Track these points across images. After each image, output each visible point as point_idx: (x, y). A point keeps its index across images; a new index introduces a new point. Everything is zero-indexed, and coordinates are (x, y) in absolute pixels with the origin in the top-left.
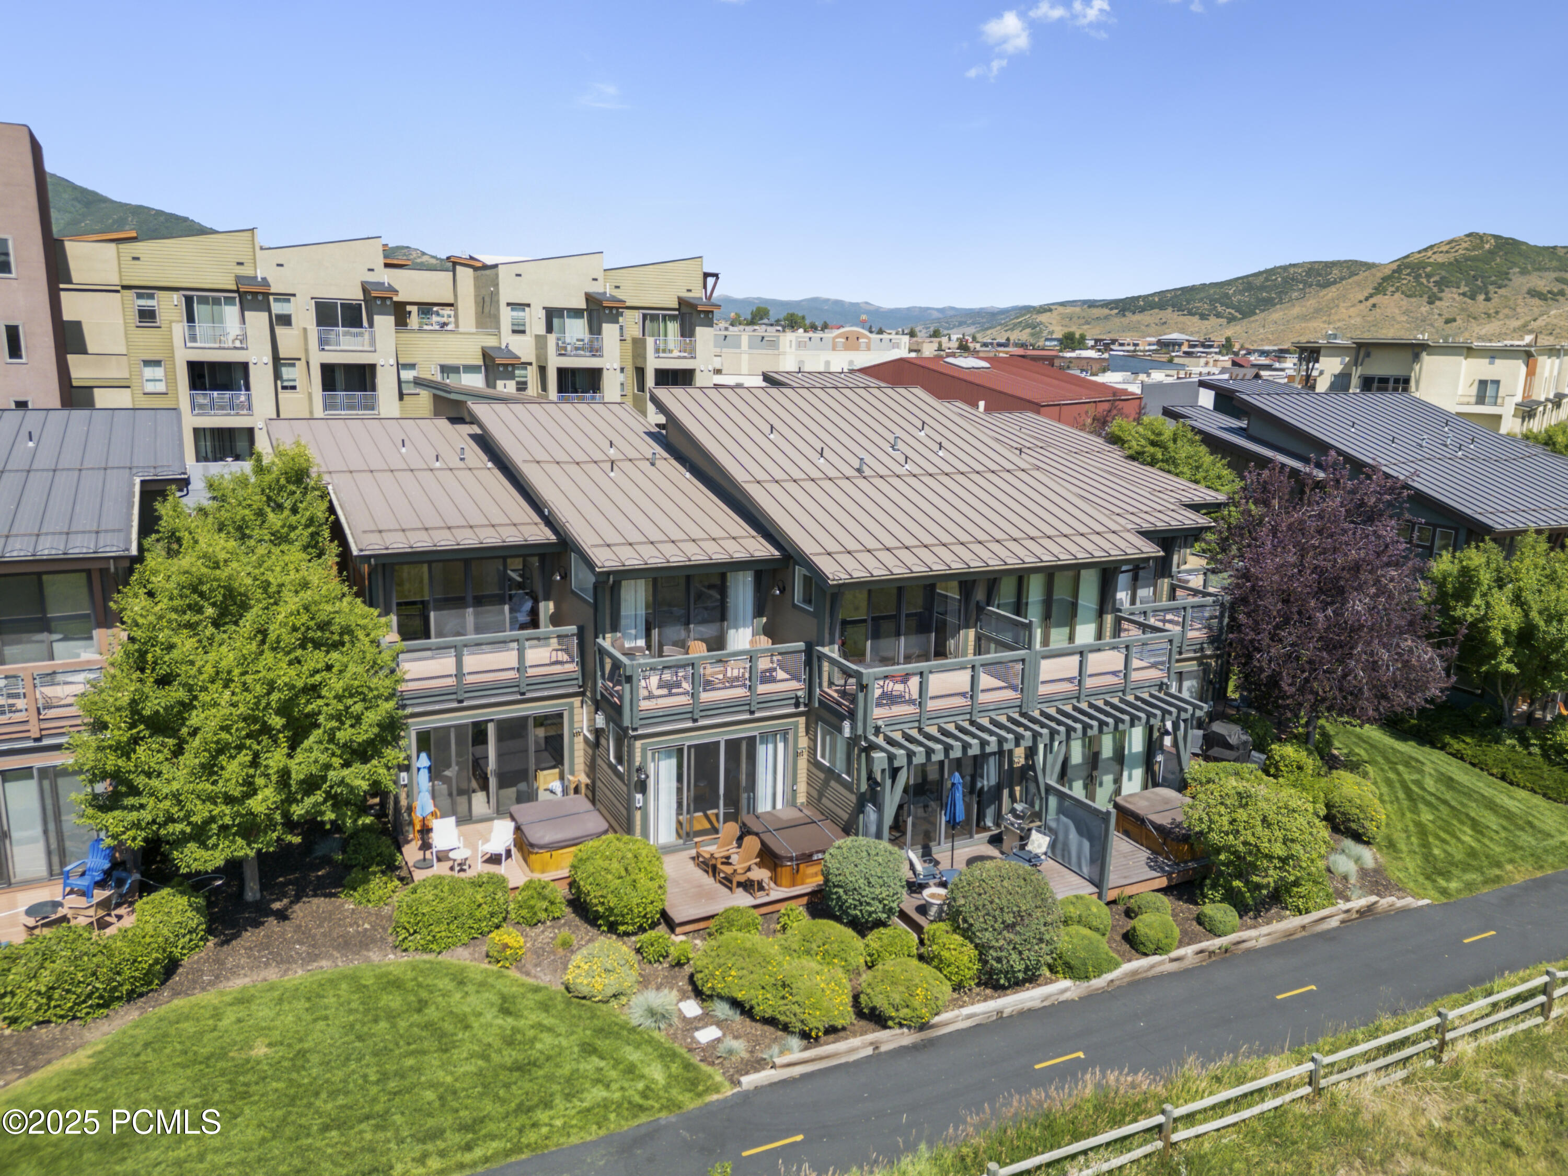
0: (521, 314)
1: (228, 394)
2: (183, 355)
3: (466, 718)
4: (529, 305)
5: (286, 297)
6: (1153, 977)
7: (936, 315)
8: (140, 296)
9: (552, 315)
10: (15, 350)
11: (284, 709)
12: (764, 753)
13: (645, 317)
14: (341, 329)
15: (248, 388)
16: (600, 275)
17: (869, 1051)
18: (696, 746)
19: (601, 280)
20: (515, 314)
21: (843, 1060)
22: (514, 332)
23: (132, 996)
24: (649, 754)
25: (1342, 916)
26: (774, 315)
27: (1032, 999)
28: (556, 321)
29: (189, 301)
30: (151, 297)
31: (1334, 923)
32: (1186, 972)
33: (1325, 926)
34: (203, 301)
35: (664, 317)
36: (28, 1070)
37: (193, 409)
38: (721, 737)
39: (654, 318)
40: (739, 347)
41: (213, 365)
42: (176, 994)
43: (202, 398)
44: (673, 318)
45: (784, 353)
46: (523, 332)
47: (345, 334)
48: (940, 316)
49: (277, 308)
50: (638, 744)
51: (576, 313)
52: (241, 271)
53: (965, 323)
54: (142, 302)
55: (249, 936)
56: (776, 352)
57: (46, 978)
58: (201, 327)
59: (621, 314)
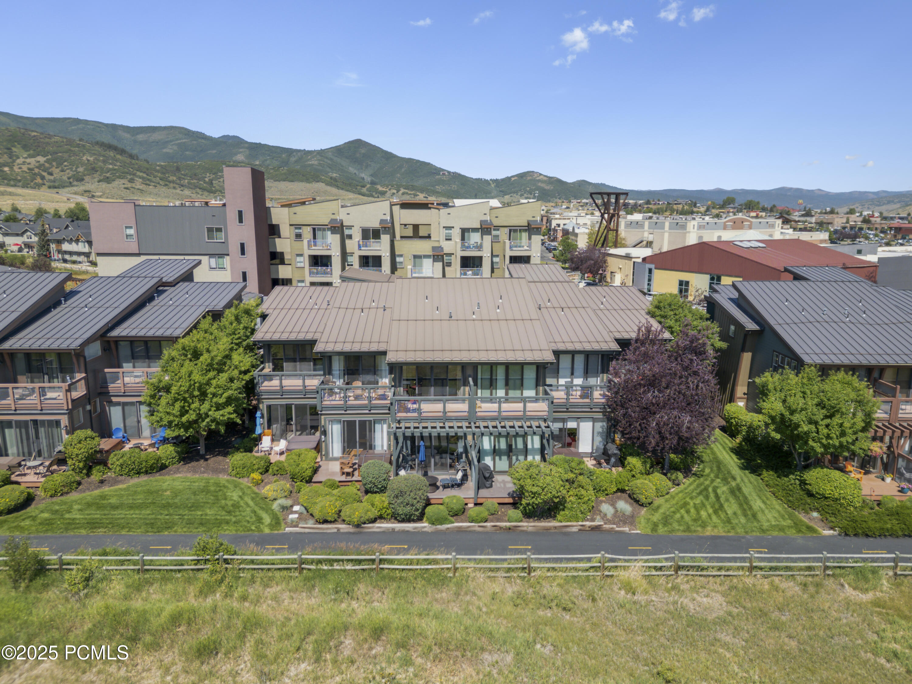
0: (450, 231)
1: (324, 268)
2: (307, 252)
3: (284, 402)
4: (453, 227)
5: (350, 227)
6: (470, 531)
7: (872, 196)
8: (296, 228)
9: (464, 231)
10: (243, 252)
11: (199, 389)
12: (378, 427)
13: (510, 231)
14: (372, 240)
15: (331, 266)
16: (487, 212)
17: (336, 530)
18: (347, 421)
19: (488, 214)
20: (447, 231)
21: (325, 531)
22: (446, 239)
23: (146, 473)
24: (327, 422)
25: (580, 527)
26: (740, 200)
27: (408, 527)
28: (466, 234)
29: (314, 230)
30: (300, 228)
31: (575, 529)
32: (487, 533)
33: (569, 530)
34: (319, 229)
35: (520, 230)
36: (111, 486)
37: (310, 274)
38: (357, 419)
39: (515, 231)
40: (663, 228)
41: (322, 257)
42: (160, 475)
43: (314, 270)
44: (525, 231)
45: (689, 232)
46: (451, 239)
47: (373, 242)
48: (875, 197)
49: (347, 232)
50: (323, 417)
51: (475, 230)
52: (333, 217)
53: (893, 202)
54: (297, 231)
55: (194, 464)
56: (685, 231)
57: (121, 461)
58: (319, 241)
59: (498, 230)
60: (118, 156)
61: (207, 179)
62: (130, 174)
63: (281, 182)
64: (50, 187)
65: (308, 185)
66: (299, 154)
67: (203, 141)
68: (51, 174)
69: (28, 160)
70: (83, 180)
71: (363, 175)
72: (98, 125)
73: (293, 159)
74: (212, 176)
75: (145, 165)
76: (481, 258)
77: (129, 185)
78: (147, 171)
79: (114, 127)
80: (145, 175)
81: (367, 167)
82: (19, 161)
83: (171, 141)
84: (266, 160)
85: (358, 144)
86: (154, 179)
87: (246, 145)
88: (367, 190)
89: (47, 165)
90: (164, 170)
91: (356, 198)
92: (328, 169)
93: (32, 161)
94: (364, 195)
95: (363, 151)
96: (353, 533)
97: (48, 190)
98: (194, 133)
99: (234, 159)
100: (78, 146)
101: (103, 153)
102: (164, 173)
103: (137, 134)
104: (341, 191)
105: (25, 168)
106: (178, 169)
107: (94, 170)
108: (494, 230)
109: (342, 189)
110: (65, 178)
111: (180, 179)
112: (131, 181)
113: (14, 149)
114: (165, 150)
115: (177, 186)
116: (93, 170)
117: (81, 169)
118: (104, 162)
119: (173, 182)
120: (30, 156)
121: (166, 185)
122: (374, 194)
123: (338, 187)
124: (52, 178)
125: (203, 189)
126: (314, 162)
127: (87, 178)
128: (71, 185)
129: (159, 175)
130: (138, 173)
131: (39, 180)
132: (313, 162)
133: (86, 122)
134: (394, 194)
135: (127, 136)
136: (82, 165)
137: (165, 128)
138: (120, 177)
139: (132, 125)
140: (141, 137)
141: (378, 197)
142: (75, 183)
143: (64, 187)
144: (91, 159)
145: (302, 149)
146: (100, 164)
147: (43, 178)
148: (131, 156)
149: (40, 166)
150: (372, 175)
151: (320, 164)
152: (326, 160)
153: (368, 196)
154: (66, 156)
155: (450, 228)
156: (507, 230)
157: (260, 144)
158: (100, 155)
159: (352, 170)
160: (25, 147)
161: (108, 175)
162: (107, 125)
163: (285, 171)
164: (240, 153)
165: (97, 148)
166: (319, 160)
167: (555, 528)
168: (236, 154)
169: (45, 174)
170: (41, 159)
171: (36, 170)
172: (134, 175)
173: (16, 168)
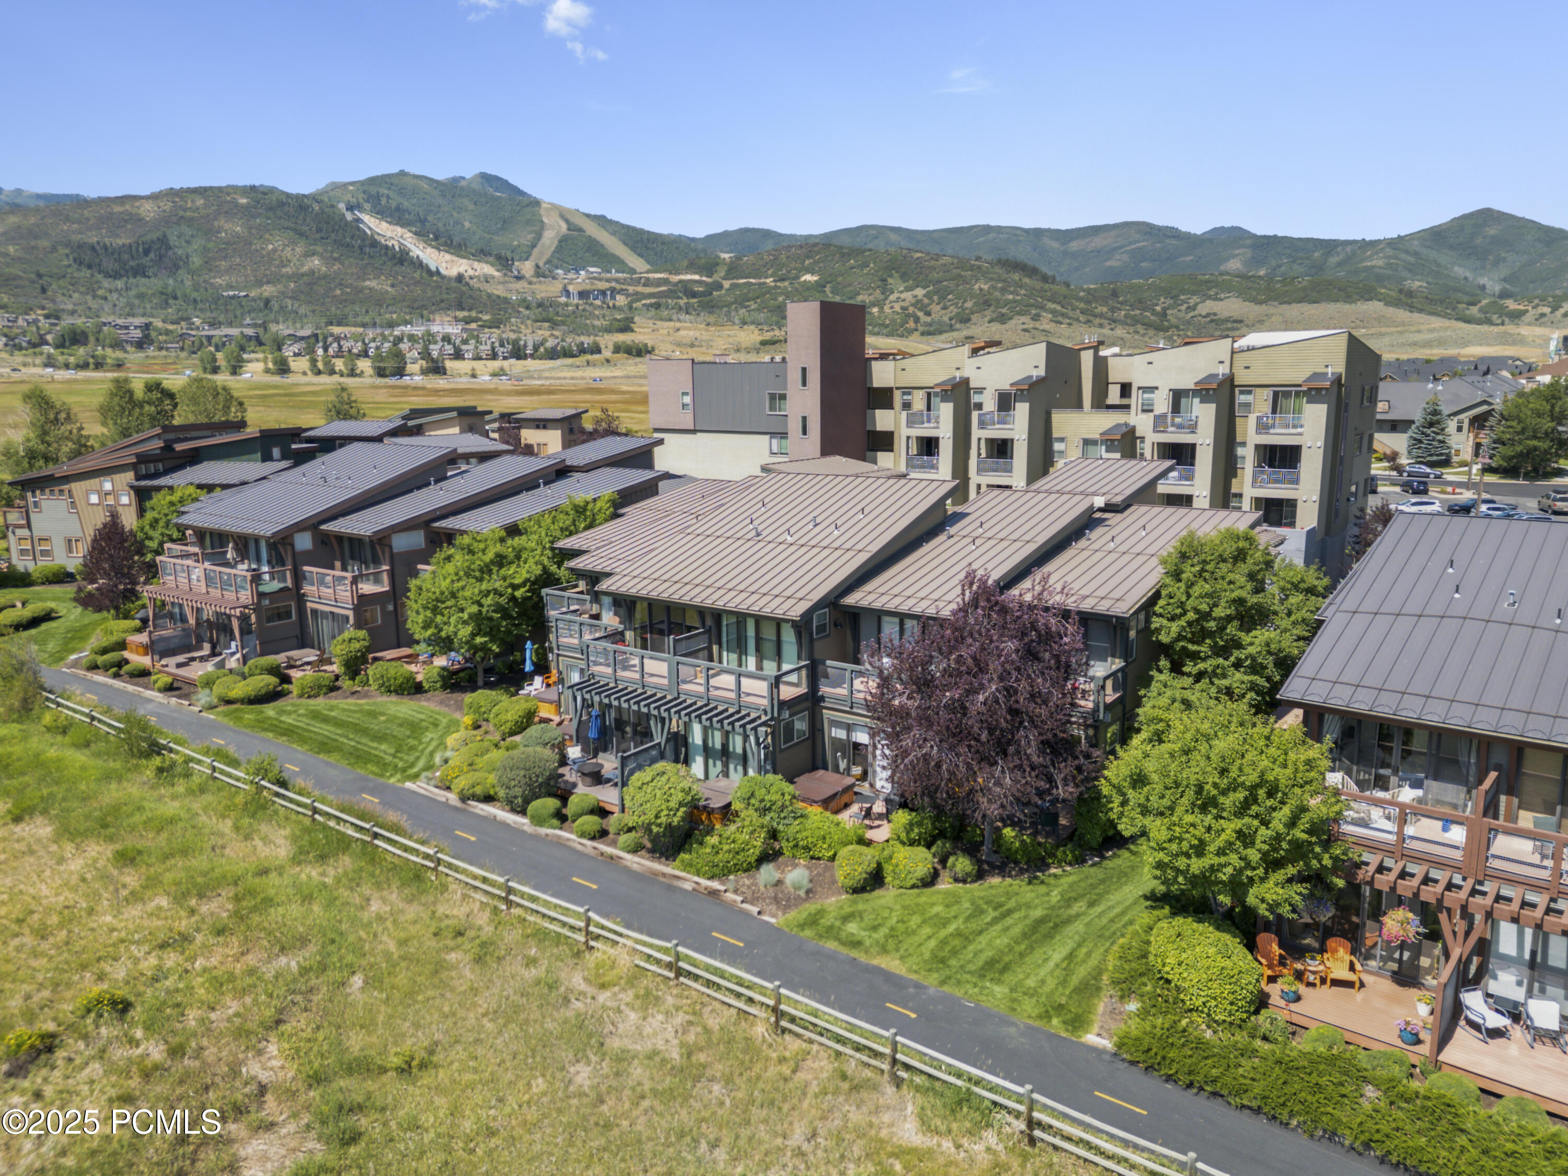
0: (1151, 396)
2: (905, 432)
4: (1156, 388)
6: (568, 847)
8: (904, 393)
9: (1180, 396)
10: (805, 431)
15: (939, 455)
16: (1226, 357)
19: (1227, 362)
20: (1146, 396)
29: (929, 395)
46: (1151, 411)
52: (957, 373)
54: (905, 397)
59: (1250, 392)
60: (1026, 280)
61: (1158, 308)
62: (1036, 307)
63: (1294, 305)
64: (923, 334)
65: (1347, 307)
66: (1348, 249)
67: (1174, 242)
68: (928, 314)
69: (903, 296)
70: (969, 320)
71: (1483, 281)
72: (1015, 233)
73: (1334, 260)
74: (1169, 302)
75: (1062, 290)
76: (1193, 447)
77: (1031, 324)
78: (1063, 301)
79: (1038, 233)
80: (1059, 308)
81: (1496, 263)
82: (892, 297)
83: (1120, 247)
84: (1279, 266)
85: (1486, 216)
86: (1071, 314)
87: (1249, 242)
88: (1480, 310)
89: (926, 301)
90: (1092, 297)
91: (1446, 329)
92: (1405, 274)
93: (908, 295)
94: (1468, 321)
95: (1492, 231)
96: (456, 809)
97: (920, 338)
98: (1159, 229)
99: (1222, 268)
100: (972, 268)
101: (1005, 276)
102: (1089, 302)
103: (1071, 240)
104: (1416, 316)
105: (897, 307)
106: (1115, 294)
107: (987, 304)
108: (1242, 392)
109: (1421, 311)
110: (946, 319)
111: (1113, 310)
112: (1036, 318)
113: (890, 280)
114: (1108, 264)
115: (1106, 322)
116: (985, 303)
117: (969, 304)
118: (1003, 290)
119: (1101, 316)
120: (908, 289)
121: (1089, 321)
122: (1495, 317)
123: (1412, 308)
124: (928, 319)
125: (1148, 325)
126: (1378, 262)
127: (974, 318)
128: (951, 328)
129: (1082, 305)
130: (1051, 305)
131: (911, 324)
132: (1374, 263)
133: (999, 229)
134: (1543, 315)
135: (1055, 245)
136: (972, 296)
137: (1115, 226)
138: (1020, 313)
139: (1063, 227)
140: (1074, 246)
141: (1503, 324)
142: (958, 326)
143: (941, 333)
144: (985, 287)
145: (1359, 238)
146: (997, 294)
147: (917, 320)
148: (1045, 279)
149: (917, 304)
150: (1505, 280)
151: (1389, 266)
152: (1403, 256)
153: (1479, 322)
154: (952, 284)
155: (1153, 389)
156: (1268, 393)
157: (1275, 237)
158: (1000, 280)
159: (1459, 271)
160: (904, 277)
161: (1004, 311)
162: (1027, 231)
163: (1304, 284)
164: (1234, 257)
165: (997, 269)
166: (1389, 257)
167: (664, 875)
168: (1227, 260)
169: (920, 314)
170: (920, 292)
171: (911, 309)
172: (1043, 308)
173: (887, 309)
